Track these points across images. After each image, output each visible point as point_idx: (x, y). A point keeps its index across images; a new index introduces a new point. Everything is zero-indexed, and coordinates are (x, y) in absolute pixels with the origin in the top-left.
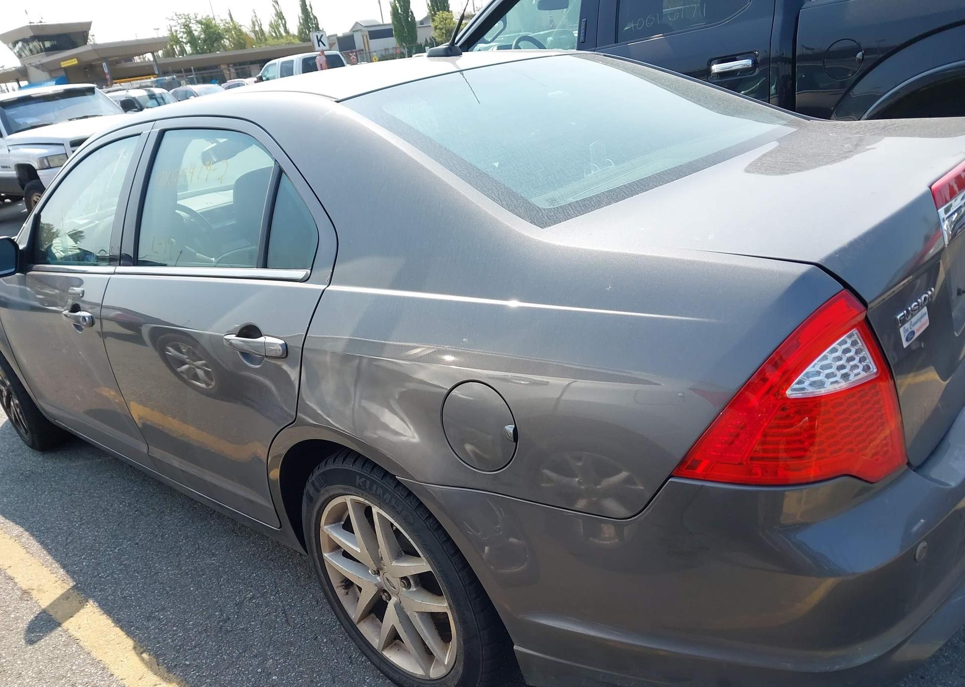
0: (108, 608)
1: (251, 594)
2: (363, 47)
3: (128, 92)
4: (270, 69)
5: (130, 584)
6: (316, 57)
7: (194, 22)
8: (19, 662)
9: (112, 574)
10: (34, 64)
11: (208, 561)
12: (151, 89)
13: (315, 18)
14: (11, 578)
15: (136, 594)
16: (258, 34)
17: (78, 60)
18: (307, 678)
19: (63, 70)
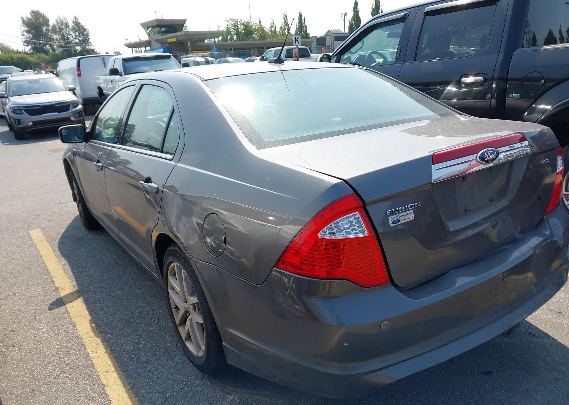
0: (87, 303)
1: (148, 309)
2: (330, 45)
3: (195, 58)
4: (269, 53)
5: (100, 294)
6: (293, 49)
7: (240, 24)
8: (42, 316)
9: (94, 288)
10: (154, 39)
11: (137, 291)
12: (207, 58)
13: (306, 26)
14: (54, 282)
15: (100, 299)
16: (273, 33)
17: (176, 39)
18: (154, 349)
19: (168, 43)
